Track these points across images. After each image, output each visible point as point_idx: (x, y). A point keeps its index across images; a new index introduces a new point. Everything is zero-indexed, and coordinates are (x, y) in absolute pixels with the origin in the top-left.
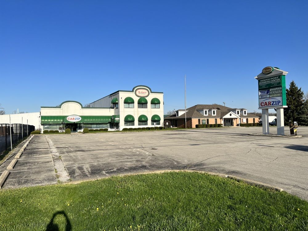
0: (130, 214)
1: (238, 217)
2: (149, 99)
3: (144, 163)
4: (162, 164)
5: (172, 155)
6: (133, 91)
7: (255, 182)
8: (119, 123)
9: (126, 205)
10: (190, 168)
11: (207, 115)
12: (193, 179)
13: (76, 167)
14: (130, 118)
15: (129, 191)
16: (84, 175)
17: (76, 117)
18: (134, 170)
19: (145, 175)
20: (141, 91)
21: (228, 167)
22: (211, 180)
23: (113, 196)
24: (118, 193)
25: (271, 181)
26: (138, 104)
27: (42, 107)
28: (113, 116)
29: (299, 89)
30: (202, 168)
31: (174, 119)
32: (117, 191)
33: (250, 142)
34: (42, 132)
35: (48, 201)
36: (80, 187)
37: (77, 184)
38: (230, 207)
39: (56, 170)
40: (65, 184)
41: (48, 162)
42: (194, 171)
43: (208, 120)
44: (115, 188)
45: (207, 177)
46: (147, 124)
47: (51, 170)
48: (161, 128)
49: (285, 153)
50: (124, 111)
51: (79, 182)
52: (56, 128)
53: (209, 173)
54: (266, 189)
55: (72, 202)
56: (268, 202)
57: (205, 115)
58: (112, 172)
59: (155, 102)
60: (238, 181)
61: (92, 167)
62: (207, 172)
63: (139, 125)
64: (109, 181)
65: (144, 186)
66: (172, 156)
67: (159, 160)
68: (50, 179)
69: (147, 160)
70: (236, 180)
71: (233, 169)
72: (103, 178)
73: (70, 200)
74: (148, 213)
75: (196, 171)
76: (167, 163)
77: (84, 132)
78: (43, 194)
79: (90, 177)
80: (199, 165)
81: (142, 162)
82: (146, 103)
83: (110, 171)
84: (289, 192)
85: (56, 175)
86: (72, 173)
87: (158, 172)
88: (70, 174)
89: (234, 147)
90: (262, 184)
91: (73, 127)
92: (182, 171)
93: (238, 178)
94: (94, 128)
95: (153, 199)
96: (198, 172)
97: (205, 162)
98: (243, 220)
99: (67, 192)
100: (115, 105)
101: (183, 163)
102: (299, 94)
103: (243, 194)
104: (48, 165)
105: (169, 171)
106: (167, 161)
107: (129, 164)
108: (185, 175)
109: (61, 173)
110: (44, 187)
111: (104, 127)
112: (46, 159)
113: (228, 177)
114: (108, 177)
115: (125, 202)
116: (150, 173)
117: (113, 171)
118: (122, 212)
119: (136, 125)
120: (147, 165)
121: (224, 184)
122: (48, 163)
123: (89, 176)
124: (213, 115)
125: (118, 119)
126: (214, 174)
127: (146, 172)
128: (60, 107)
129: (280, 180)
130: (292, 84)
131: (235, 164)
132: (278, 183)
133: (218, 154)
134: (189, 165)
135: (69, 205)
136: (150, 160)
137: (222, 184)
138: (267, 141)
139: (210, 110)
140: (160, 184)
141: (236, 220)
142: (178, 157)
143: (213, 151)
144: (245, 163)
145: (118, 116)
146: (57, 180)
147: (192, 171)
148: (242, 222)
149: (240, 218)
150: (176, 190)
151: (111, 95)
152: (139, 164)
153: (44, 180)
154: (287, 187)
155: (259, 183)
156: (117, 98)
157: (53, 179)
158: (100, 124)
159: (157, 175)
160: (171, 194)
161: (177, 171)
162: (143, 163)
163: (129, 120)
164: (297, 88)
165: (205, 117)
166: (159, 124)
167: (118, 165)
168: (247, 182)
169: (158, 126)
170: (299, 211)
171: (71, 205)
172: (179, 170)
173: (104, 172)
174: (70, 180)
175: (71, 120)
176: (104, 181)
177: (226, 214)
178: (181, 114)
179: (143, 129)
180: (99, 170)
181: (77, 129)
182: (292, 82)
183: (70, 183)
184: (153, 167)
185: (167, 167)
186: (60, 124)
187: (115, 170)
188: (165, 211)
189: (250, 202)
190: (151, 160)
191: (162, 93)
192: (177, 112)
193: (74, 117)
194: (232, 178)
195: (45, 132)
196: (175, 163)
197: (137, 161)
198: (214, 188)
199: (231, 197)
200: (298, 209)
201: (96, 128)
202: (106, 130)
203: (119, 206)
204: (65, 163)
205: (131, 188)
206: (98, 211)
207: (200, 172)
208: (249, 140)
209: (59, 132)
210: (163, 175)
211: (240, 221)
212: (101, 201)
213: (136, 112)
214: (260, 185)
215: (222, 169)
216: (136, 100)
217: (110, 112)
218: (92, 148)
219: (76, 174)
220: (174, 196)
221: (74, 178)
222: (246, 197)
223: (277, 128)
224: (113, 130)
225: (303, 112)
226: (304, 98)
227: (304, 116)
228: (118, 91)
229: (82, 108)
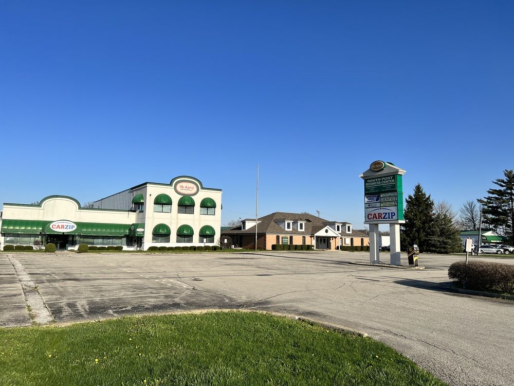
0: (146, 366)
1: (298, 366)
2: (198, 200)
3: (177, 300)
4: (205, 301)
5: (225, 290)
6: (171, 184)
7: (334, 325)
8: (143, 237)
9: (141, 355)
10: (247, 307)
11: (291, 230)
12: (247, 321)
13: (64, 303)
14: (163, 230)
15: (149, 337)
16: (78, 315)
17: (67, 224)
18: (159, 309)
19: (176, 316)
20: (184, 184)
21: (304, 307)
22: (274, 323)
23: (122, 343)
24: (130, 339)
25: (357, 325)
26: (178, 206)
27: (5, 204)
28: (133, 225)
29: (427, 196)
30: (265, 308)
31: (237, 235)
32: (130, 337)
33: (348, 274)
35: (17, 350)
36: (71, 331)
37: (65, 327)
38: (291, 357)
39: (29, 307)
40: (45, 326)
41: (15, 295)
42: (252, 310)
43: (291, 238)
44: (126, 332)
45: (269, 319)
46: (191, 241)
47: (20, 308)
48: (215, 249)
49: (391, 290)
50: (153, 217)
51: (69, 324)
52: (29, 242)
53: (273, 314)
54: (345, 333)
55: (55, 352)
56: (342, 349)
57: (286, 229)
58: (123, 312)
59: (208, 205)
60: (312, 325)
61: (91, 303)
62: (270, 312)
63: (178, 241)
64: (119, 323)
65: (171, 330)
66: (223, 291)
67: (201, 295)
68: (17, 320)
69: (183, 295)
70: (309, 323)
71: (311, 309)
72: (109, 318)
73: (53, 349)
74: (173, 364)
75: (254, 311)
76: (213, 300)
77: (80, 251)
78: (9, 339)
79: (88, 318)
80: (262, 304)
81: (174, 298)
82: (192, 205)
83: (120, 310)
84: (376, 338)
85: (29, 314)
86: (56, 312)
87: (197, 312)
88: (53, 314)
89: (321, 280)
90: (342, 327)
91: (61, 241)
92: (235, 310)
93: (312, 319)
94: (98, 244)
95: (184, 347)
96: (258, 311)
97: (273, 299)
98: (303, 370)
99: (48, 339)
100: (138, 205)
101: (239, 301)
102: (427, 205)
103: (313, 339)
104: (15, 299)
105: (214, 311)
106: (215, 298)
107: (152, 301)
108: (236, 317)
109: (38, 311)
110: (10, 330)
111: (116, 243)
112: (10, 290)
113: (300, 319)
114: (116, 317)
115: (142, 352)
116: (185, 313)
117: (126, 310)
118: (134, 364)
119: (173, 242)
120: (182, 302)
121: (290, 327)
122: (16, 297)
123: (85, 316)
124: (299, 230)
125: (142, 230)
126: (280, 314)
127: (178, 312)
128: (39, 205)
129: (369, 324)
130: (418, 189)
131: (314, 303)
132: (365, 327)
133: (294, 289)
134: (247, 303)
135: (50, 356)
136: (188, 296)
137: (288, 327)
138: (374, 272)
139: (295, 222)
140: (197, 327)
141: (294, 370)
142: (233, 292)
143: (289, 284)
144: (330, 302)
145: (143, 226)
146: (31, 321)
147: (249, 311)
148: (300, 372)
149: (300, 367)
150: (220, 336)
151: (132, 189)
152: (169, 301)
153: (9, 320)
154: (376, 332)
155: (338, 326)
156: (142, 195)
157: (24, 319)
158: (109, 238)
159: (195, 316)
160: (212, 342)
161: (226, 311)
162: (175, 300)
163: (161, 233)
164: (425, 195)
165: (288, 233)
166: (213, 241)
167: (135, 302)
168: (323, 326)
169: (211, 245)
170: (377, 359)
171: (53, 356)
172: (229, 310)
173: (111, 311)
174: (54, 322)
175: (57, 229)
176: (110, 323)
177: (283, 364)
178: (249, 225)
179: (185, 249)
180: (102, 308)
181: (67, 245)
182: (417, 185)
183: (53, 325)
184: (190, 305)
185: (214, 306)
186: (36, 236)
187: (129, 308)
188: (198, 362)
189: (319, 349)
190: (190, 296)
191: (221, 190)
192: (244, 222)
193: (65, 224)
194: (304, 321)
195: (8, 249)
196: (227, 301)
197: (166, 297)
198: (276, 332)
199: (295, 345)
200: (377, 356)
201: (101, 244)
202: (119, 249)
203: (130, 357)
204: (45, 298)
205: (152, 332)
206: (97, 363)
207: (261, 312)
208: (347, 270)
209: (34, 248)
210: (202, 317)
211: (299, 371)
212: (103, 349)
213: (174, 219)
214: (339, 329)
215: (294, 309)
216: (175, 199)
217: (129, 219)
218: (93, 276)
219: (64, 314)
220: (214, 343)
221: (61, 319)
222: (315, 344)
223: (391, 255)
224: (132, 249)
225: (432, 231)
226: (435, 211)
227: (435, 239)
228: (146, 184)
229: (80, 208)
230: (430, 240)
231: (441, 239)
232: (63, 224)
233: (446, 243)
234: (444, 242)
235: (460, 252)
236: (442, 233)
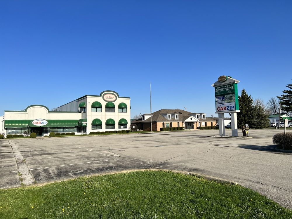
0: (96, 213)
1: (199, 209)
2: (116, 104)
3: (111, 164)
4: (128, 164)
5: (139, 156)
6: (100, 96)
7: (214, 178)
8: (86, 127)
9: (93, 205)
10: (155, 167)
11: (171, 119)
12: (158, 177)
13: (41, 170)
14: (98, 122)
15: (96, 191)
16: (50, 178)
17: (42, 121)
18: (101, 171)
19: (112, 175)
20: (108, 95)
21: (190, 165)
22: (175, 178)
23: (80, 196)
24: (85, 193)
25: (227, 176)
26: (106, 108)
27: (5, 111)
28: (80, 120)
29: (249, 96)
30: (166, 167)
31: (140, 123)
32: (84, 192)
33: (209, 143)
34: (6, 137)
35: (10, 205)
36: (46, 189)
37: (42, 186)
38: (192, 201)
39: (19, 173)
40: (29, 187)
41: (11, 166)
42: (159, 169)
43: (171, 124)
44: (82, 188)
45: (171, 174)
46: (114, 128)
47: (14, 174)
48: (128, 132)
49: (239, 152)
50: (91, 115)
51: (44, 184)
52: (21, 132)
53: (173, 171)
54: (223, 183)
55: (36, 204)
56: (225, 195)
57: (168, 119)
58: (78, 174)
59: (122, 107)
60: (199, 177)
61: (58, 169)
62: (171, 170)
63: (106, 128)
64: (76, 182)
65: (110, 186)
66: (138, 157)
67: (125, 160)
68: (12, 183)
69: (114, 161)
70: (197, 176)
71: (194, 167)
72: (70, 179)
73: (35, 202)
74: (114, 211)
75: (161, 170)
76: (133, 164)
77: (50, 136)
78: (6, 197)
79: (56, 179)
80: (164, 165)
81: (109, 163)
82: (114, 107)
83: (76, 173)
84: (243, 185)
85: (20, 178)
86: (36, 176)
87: (125, 172)
88: (34, 177)
89: (195, 148)
90: (220, 179)
91: (39, 131)
92: (148, 170)
93: (199, 174)
94: (61, 132)
95: (120, 197)
96: (163, 170)
97: (169, 161)
98: (204, 212)
99: (31, 195)
100: (82, 109)
101: (149, 163)
102: (249, 101)
103: (203, 188)
104: (11, 168)
105: (135, 171)
106: (133, 162)
107: (96, 166)
108: (150, 174)
109: (25, 176)
110: (6, 190)
111: (71, 131)
112: (9, 162)
113: (190, 174)
114: (75, 178)
115: (93, 202)
116: (117, 173)
117: (80, 173)
118: (88, 211)
119: (104, 129)
120: (114, 165)
121: (186, 180)
122: (12, 167)
123: (55, 178)
124: (176, 119)
125: (86, 123)
126: (177, 171)
127: (113, 173)
128: (25, 111)
129: (235, 175)
130: (243, 92)
131: (196, 163)
132: (233, 178)
133: (180, 154)
134: (154, 164)
135: (33, 207)
136: (117, 161)
137: (185, 180)
138: (223, 142)
139: (173, 115)
140: (127, 183)
141: (197, 212)
142: (144, 157)
143: (176, 151)
144: (205, 161)
145: (86, 120)
146: (21, 183)
147: (157, 170)
148: (202, 214)
149: (201, 210)
150: (142, 188)
151: (78, 99)
152: (106, 165)
153: (7, 183)
154: (241, 181)
155: (217, 178)
156: (84, 103)
157: (16, 182)
158: (67, 128)
159: (124, 175)
160: (137, 193)
161: (143, 170)
162: (110, 164)
163: (97, 124)
164: (247, 95)
165: (169, 121)
166: (126, 127)
167: (85, 167)
168: (207, 178)
169: (125, 129)
170: (252, 202)
171: (35, 207)
172: (144, 170)
173: (70, 174)
174: (35, 183)
175: (37, 124)
176: (70, 182)
177: (188, 208)
178: (146, 117)
179: (111, 132)
180: (65, 172)
181: (43, 133)
182: (243, 90)
183: (34, 186)
184: (120, 167)
185: (134, 167)
186: (24, 129)
187: (82, 171)
188: (131, 208)
189: (209, 195)
190: (118, 161)
191: (129, 98)
192: (143, 116)
193: (41, 121)
194: (193, 175)
195: (9, 136)
196: (142, 163)
197: (104, 162)
198: (177, 184)
199: (193, 192)
200: (251, 200)
201: (62, 132)
202: (73, 134)
203: (85, 206)
204: (30, 167)
205: (98, 188)
206: (64, 211)
207: (165, 170)
208: (207, 141)
209: (24, 136)
210: (129, 175)
211: (201, 213)
212: (67, 201)
213: (103, 116)
214: (218, 180)
215: (184, 167)
216: (104, 104)
217: (78, 116)
218: (58, 151)
219: (42, 177)
220: (139, 194)
221: (39, 180)
222: (206, 192)
223: (232, 131)
224: (80, 134)
225: (252, 116)
226: (254, 104)
227: (254, 120)
228: (86, 96)
229: (49, 112)
230: (251, 121)
231: (257, 120)
232: (39, 121)
233: (260, 123)
234: (259, 122)
235: (269, 127)
236: (258, 117)
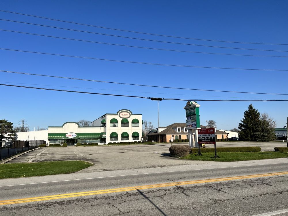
2: (130, 120)
6: (117, 114)
8: (106, 138)
11: (180, 132)
26: (121, 123)
27: (49, 127)
29: (256, 110)
31: (155, 135)
34: (48, 146)
43: (180, 136)
46: (128, 139)
48: (139, 143)
50: (110, 129)
52: (59, 142)
59: (135, 122)
63: (122, 140)
77: (77, 146)
82: (128, 123)
91: (71, 142)
100: (104, 124)
102: (256, 115)
111: (95, 141)
124: (185, 132)
125: (105, 135)
128: (62, 127)
130: (251, 107)
139: (182, 128)
145: (105, 133)
151: (102, 116)
156: (105, 119)
158: (92, 139)
163: (114, 136)
166: (138, 139)
175: (69, 136)
178: (160, 130)
179: (125, 143)
181: (74, 143)
186: (62, 140)
191: (141, 115)
195: (51, 145)
201: (89, 142)
202: (97, 144)
209: (61, 145)
213: (119, 130)
216: (120, 120)
217: (100, 130)
224: (103, 144)
225: (258, 130)
228: (106, 114)
229: (79, 127)
232: (71, 134)
234: (263, 135)
235: (273, 140)
236: (263, 130)
